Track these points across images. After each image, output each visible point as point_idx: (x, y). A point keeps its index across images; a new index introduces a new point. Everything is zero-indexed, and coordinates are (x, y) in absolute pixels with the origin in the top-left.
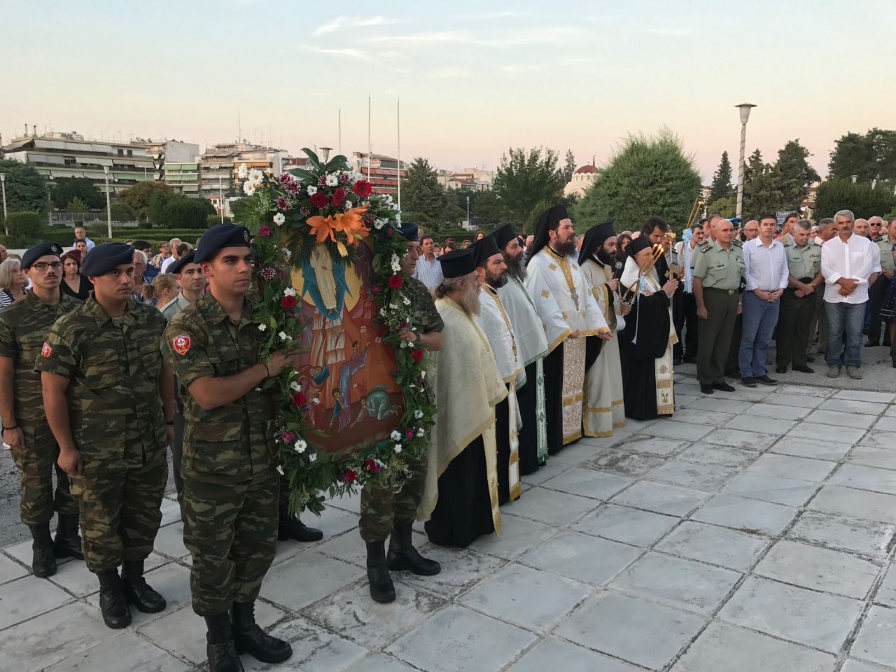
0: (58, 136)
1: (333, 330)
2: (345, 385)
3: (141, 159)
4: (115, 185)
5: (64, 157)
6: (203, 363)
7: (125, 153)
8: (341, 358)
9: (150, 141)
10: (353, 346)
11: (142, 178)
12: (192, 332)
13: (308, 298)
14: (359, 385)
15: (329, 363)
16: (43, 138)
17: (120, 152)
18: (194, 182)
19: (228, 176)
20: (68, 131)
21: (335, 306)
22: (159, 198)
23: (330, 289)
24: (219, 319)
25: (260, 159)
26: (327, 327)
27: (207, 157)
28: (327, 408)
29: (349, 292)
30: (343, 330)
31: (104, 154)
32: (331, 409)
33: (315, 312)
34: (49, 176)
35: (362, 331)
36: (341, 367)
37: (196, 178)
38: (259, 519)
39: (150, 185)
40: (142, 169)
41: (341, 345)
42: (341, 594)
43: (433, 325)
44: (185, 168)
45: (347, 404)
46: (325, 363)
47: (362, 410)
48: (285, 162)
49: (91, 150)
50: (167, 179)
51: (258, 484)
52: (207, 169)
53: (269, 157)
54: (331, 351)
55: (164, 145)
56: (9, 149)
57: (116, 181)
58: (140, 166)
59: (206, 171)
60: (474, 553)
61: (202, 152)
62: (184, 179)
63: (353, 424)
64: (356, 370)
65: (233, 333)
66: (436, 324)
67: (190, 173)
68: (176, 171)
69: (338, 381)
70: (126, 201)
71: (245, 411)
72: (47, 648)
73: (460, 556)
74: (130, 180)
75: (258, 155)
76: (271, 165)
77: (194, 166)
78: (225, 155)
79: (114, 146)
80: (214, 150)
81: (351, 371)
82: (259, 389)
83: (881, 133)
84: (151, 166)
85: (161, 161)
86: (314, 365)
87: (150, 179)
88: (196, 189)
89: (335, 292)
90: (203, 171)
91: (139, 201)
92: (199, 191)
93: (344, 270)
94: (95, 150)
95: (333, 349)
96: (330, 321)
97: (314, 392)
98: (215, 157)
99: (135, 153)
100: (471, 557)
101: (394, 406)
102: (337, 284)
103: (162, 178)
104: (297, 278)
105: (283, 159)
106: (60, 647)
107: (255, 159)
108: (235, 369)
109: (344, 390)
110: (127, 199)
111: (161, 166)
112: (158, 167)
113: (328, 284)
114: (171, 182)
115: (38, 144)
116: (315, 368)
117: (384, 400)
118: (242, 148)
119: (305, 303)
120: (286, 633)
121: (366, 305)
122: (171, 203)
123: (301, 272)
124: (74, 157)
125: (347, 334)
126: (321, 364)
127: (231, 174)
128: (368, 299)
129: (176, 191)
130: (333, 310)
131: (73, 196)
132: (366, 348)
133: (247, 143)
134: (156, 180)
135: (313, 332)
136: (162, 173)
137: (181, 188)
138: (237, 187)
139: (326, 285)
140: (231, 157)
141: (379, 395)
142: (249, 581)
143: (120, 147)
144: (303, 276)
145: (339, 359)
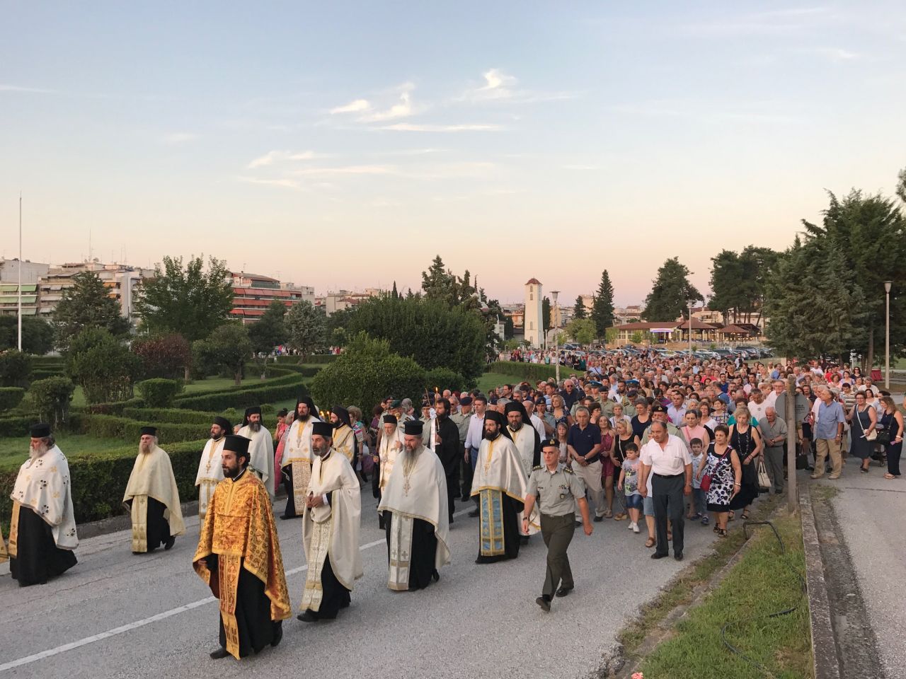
18: (32, 304)
25: (107, 279)
27: (49, 277)
44: (22, 289)
50: (2, 301)
52: (47, 290)
53: (117, 277)
61: (44, 272)
67: (28, 295)
68: (12, 292)
76: (118, 285)
77: (32, 287)
78: (68, 275)
80: (59, 270)
83: (757, 250)
88: (34, 312)
90: (42, 293)
92: (37, 314)
98: (58, 277)
133: (98, 262)
137: (16, 311)
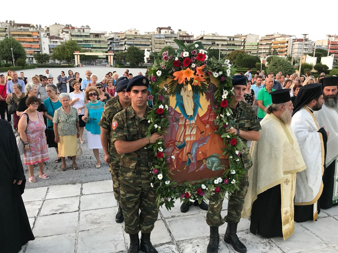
0: (211, 35)
1: (190, 125)
2: (194, 151)
3: (237, 41)
4: (227, 51)
5: (212, 42)
6: (120, 134)
7: (232, 39)
8: (193, 138)
9: (241, 35)
10: (201, 133)
11: (236, 49)
12: (118, 121)
13: (178, 110)
14: (202, 152)
15: (186, 140)
16: (206, 36)
17: (230, 39)
18: (256, 50)
19: (269, 47)
20: (214, 33)
21: (192, 114)
22: (240, 56)
23: (190, 105)
24: (132, 117)
25: (283, 40)
26: (187, 123)
27: (262, 40)
28: (183, 161)
29: (201, 107)
30: (196, 126)
31: (225, 40)
32: (186, 162)
33: (181, 116)
34: (206, 49)
35: (207, 127)
36: (193, 143)
37: (256, 48)
38: (149, 202)
39: (238, 51)
40: (237, 45)
41: (194, 132)
42: (198, 240)
43: (253, 127)
44: (253, 44)
45: (195, 160)
46: (184, 140)
47: (203, 165)
48: (293, 41)
49: (221, 39)
50: (246, 49)
51: (146, 188)
52: (261, 44)
53: (287, 39)
54: (188, 135)
55: (246, 36)
56: (195, 40)
57: (228, 50)
58: (236, 44)
59: (261, 45)
60: (271, 243)
61: (260, 38)
62: (252, 49)
63: (197, 170)
64: (201, 145)
65: (137, 123)
66: (255, 127)
67: (255, 46)
68: (249, 45)
69: (191, 149)
70: (229, 57)
71: (139, 157)
72: (96, 222)
73: (263, 242)
74: (232, 50)
75: (282, 38)
76: (287, 42)
77: (256, 44)
78: (269, 39)
79: (228, 37)
80: (265, 37)
81: (198, 145)
82: (146, 148)
84: (240, 44)
85: (244, 42)
86: (178, 140)
87: (239, 49)
88: (256, 52)
89: (193, 107)
90: (259, 45)
91: (234, 57)
92: (257, 53)
93: (199, 97)
94: (222, 39)
95: (189, 133)
96: (189, 121)
97: (177, 153)
98: (265, 40)
99: (235, 39)
100: (268, 244)
101: (223, 165)
102: (195, 104)
103: (244, 49)
104: (173, 100)
105: (293, 39)
106: (99, 223)
107: (281, 40)
108: (136, 138)
109: (194, 154)
110: (230, 56)
111: (244, 44)
112: (243, 44)
113: (190, 103)
114: (247, 50)
115: (205, 38)
116: (178, 142)
117: (217, 162)
118: (276, 36)
119: (176, 112)
120: (166, 249)
121: (211, 114)
122: (244, 58)
123: (175, 97)
124: (215, 42)
125: (198, 127)
126: (182, 140)
127: (270, 47)
128: (212, 111)
129: (249, 54)
130: (191, 116)
131: (213, 55)
132: (209, 135)
133: (279, 34)
134: (242, 49)
135: (179, 125)
136: (244, 46)
137: (250, 52)
138: (272, 52)
139: (188, 104)
140: (271, 39)
141: (214, 159)
142: (145, 226)
143: (230, 38)
144: (176, 99)
145: (192, 139)
